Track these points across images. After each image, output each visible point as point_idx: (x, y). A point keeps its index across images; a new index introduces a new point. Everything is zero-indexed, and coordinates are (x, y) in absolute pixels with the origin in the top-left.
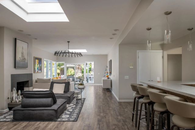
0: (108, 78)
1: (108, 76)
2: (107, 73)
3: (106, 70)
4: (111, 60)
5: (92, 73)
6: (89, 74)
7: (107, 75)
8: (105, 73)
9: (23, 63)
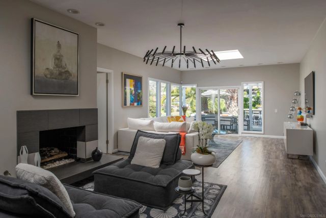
0: (302, 124)
1: (302, 119)
2: (300, 109)
3: (294, 103)
4: (313, 73)
5: (261, 108)
6: (253, 109)
7: (299, 116)
8: (292, 110)
9: (63, 81)
